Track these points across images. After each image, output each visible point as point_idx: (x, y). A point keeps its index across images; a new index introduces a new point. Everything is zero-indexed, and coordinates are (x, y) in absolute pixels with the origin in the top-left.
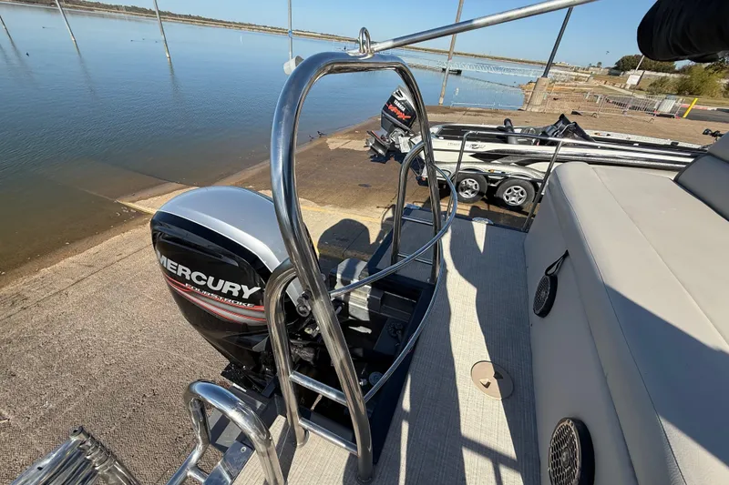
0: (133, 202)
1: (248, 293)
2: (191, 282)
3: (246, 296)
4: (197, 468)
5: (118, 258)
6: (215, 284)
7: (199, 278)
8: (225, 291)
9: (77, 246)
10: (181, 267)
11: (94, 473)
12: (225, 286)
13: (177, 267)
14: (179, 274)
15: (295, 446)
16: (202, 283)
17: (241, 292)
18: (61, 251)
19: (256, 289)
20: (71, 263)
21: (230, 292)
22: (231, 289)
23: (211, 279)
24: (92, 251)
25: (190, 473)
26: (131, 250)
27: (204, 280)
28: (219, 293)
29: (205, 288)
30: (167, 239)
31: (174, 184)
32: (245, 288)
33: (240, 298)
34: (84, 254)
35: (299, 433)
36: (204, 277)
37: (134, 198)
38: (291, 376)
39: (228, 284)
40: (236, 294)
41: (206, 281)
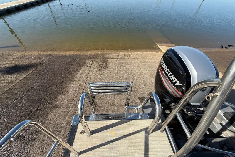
0: (160, 45)
1: (178, 84)
2: (164, 71)
3: (176, 84)
4: (137, 109)
5: (148, 57)
6: (170, 75)
7: (167, 71)
8: (171, 79)
9: (143, 50)
10: (165, 66)
11: (128, 92)
12: (173, 78)
13: (164, 65)
14: (163, 67)
15: (159, 130)
16: (167, 73)
17: (176, 82)
18: (140, 50)
19: (181, 85)
20: (139, 54)
21: (173, 80)
22: (174, 80)
23: (171, 73)
24: (144, 53)
25: (136, 109)
26: (151, 57)
27: (168, 72)
28: (169, 78)
29: (167, 75)
30: (168, 56)
31: (173, 45)
32: (178, 82)
33: (174, 84)
34: (143, 53)
35: (163, 128)
36: (169, 72)
37: (161, 44)
38: (177, 113)
39: (174, 78)
40: (174, 82)
41: (169, 73)
